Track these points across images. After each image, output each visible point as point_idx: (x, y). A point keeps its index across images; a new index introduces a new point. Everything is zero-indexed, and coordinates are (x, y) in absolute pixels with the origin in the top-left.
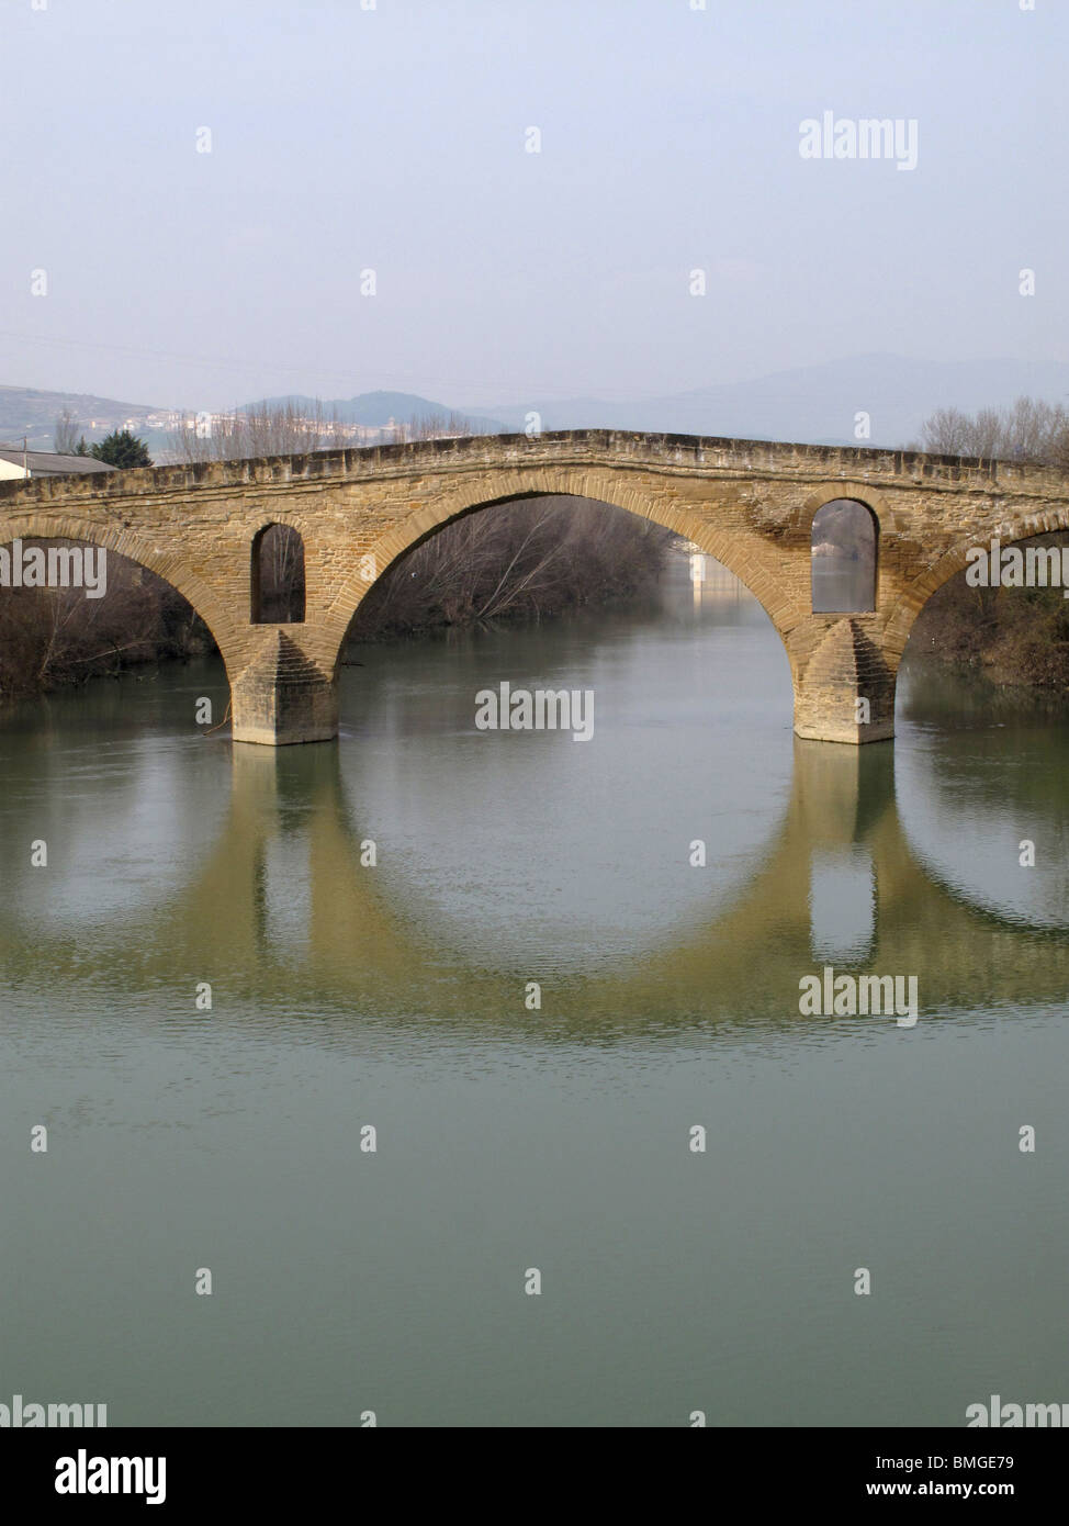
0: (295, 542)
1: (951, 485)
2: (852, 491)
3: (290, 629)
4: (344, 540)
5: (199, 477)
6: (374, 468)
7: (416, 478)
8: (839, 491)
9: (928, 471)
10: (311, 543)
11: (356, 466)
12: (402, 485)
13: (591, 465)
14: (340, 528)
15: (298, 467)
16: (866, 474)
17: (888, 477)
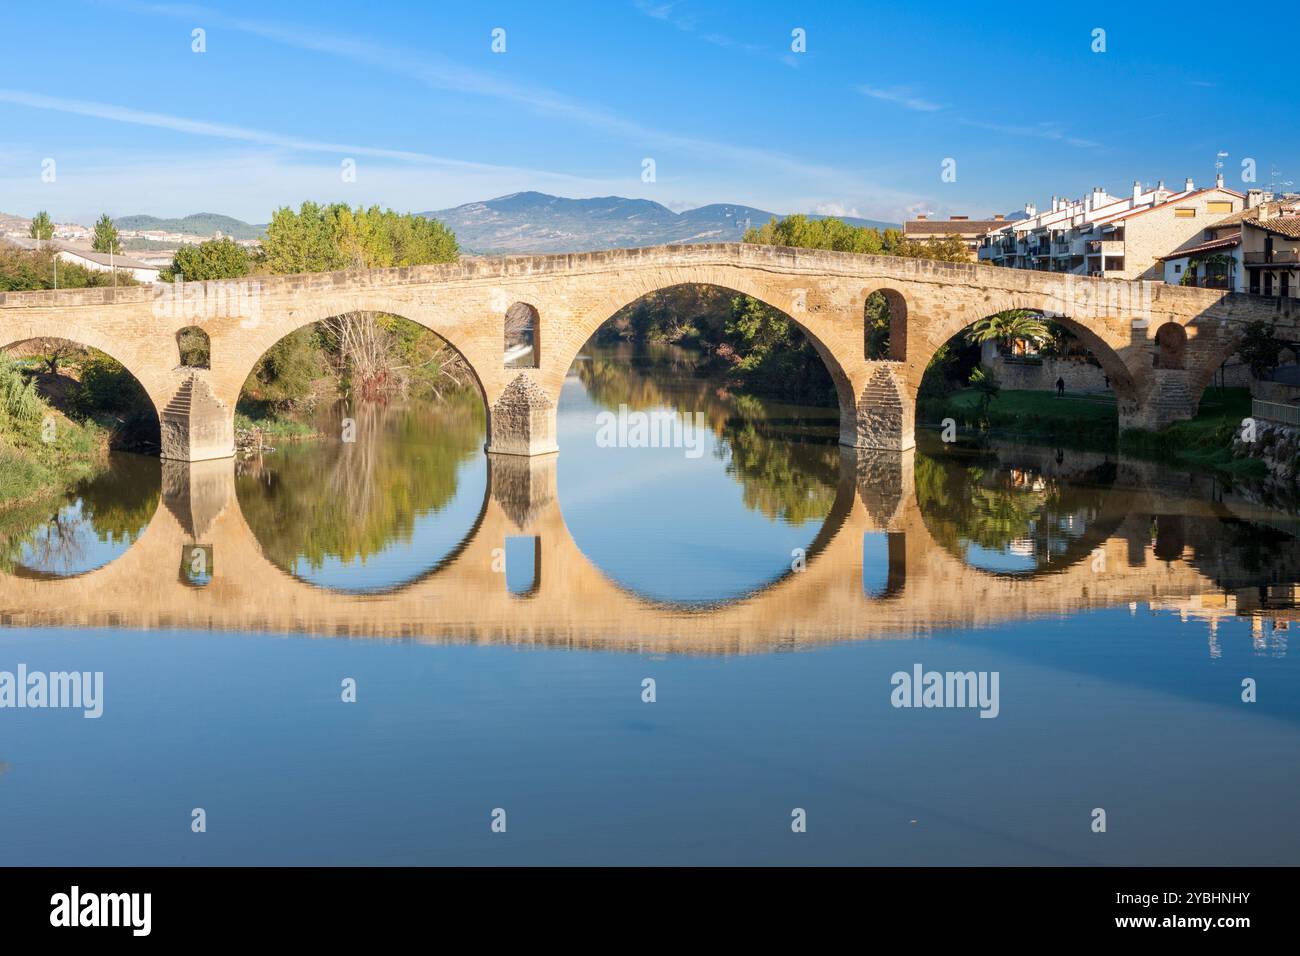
1: (948, 280)
2: (892, 284)
3: (530, 372)
4: (567, 314)
5: (471, 271)
7: (615, 272)
8: (880, 283)
10: (544, 315)
11: (575, 263)
12: (606, 276)
13: (728, 265)
14: (564, 305)
15: (537, 265)
16: (898, 273)
17: (911, 275)
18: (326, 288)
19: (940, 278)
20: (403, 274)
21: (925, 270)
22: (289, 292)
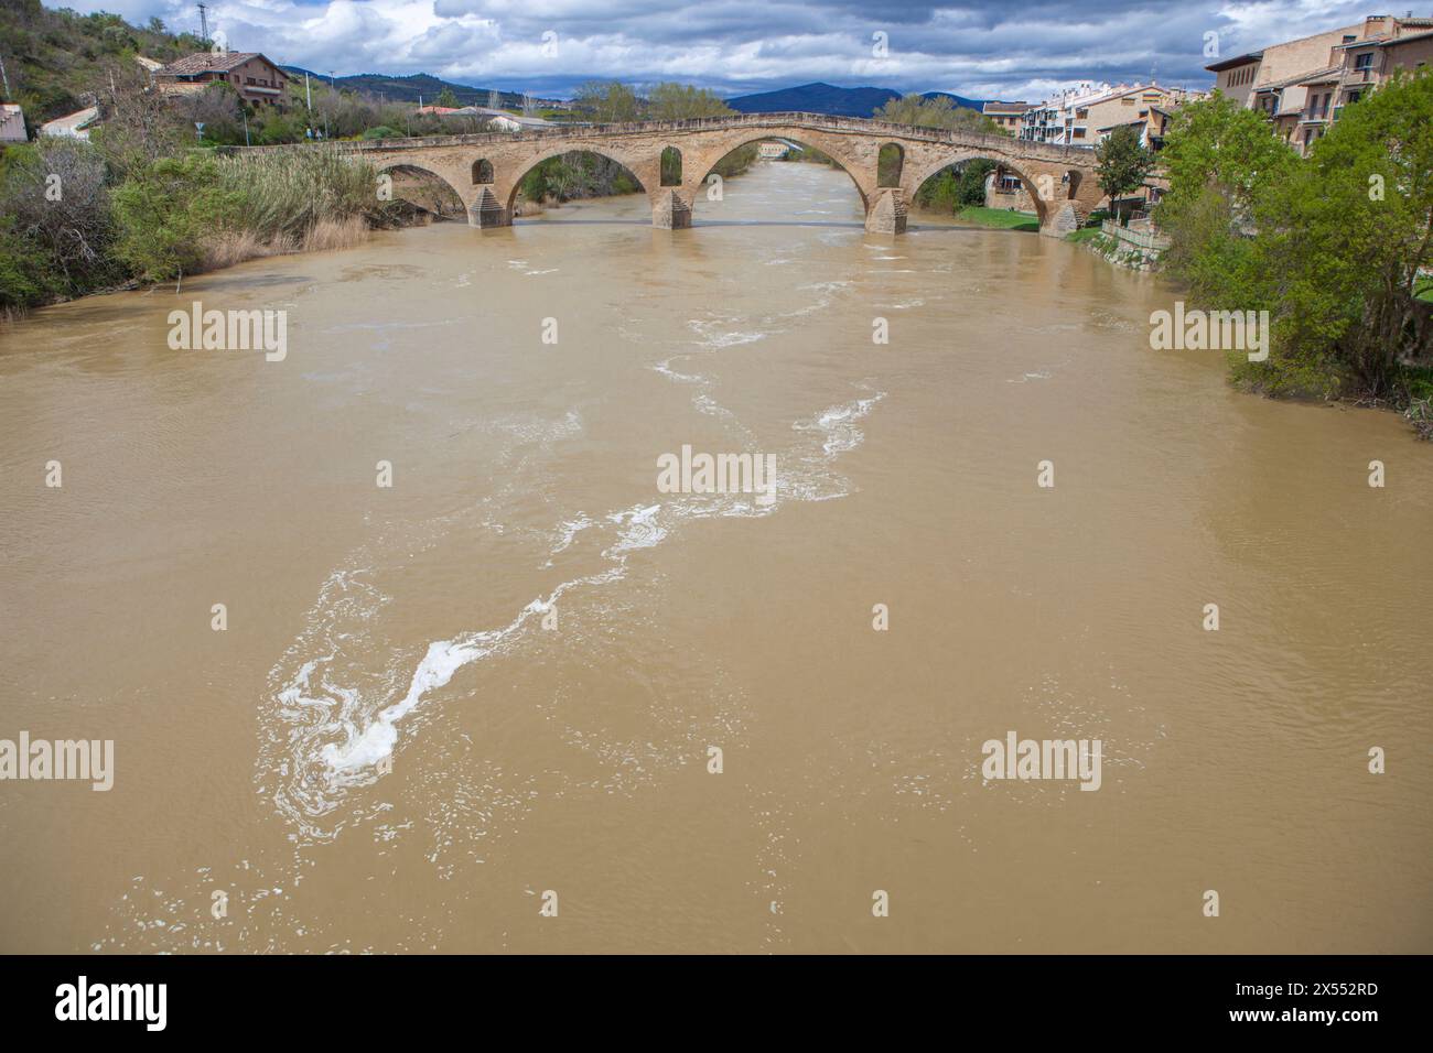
0: (678, 153)
1: (934, 139)
2: (896, 141)
3: (675, 188)
4: (698, 154)
5: (641, 128)
6: (712, 125)
7: (726, 130)
8: (890, 140)
9: (925, 134)
10: (686, 154)
11: (703, 124)
12: (722, 132)
13: (795, 127)
14: (696, 149)
15: (680, 125)
16: (901, 134)
17: (909, 135)
18: (557, 137)
19: (927, 137)
20: (602, 128)
21: (918, 132)
22: (536, 140)
